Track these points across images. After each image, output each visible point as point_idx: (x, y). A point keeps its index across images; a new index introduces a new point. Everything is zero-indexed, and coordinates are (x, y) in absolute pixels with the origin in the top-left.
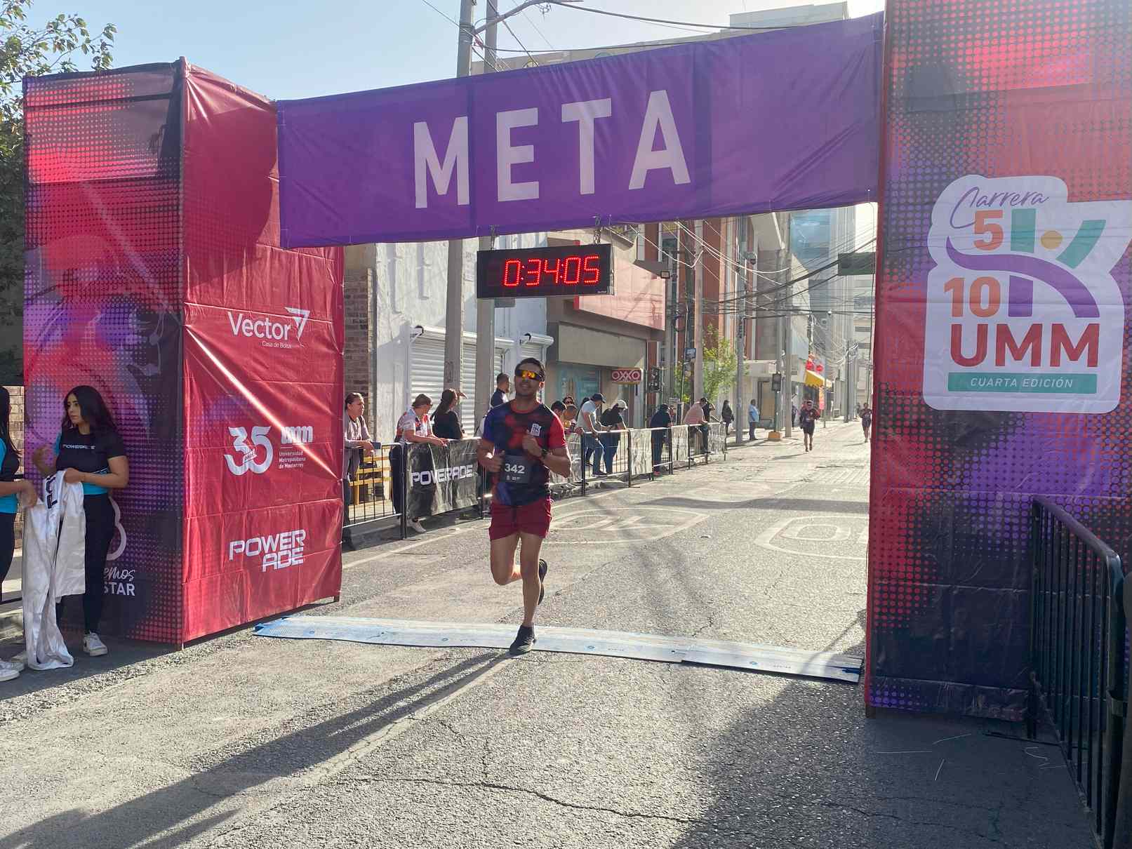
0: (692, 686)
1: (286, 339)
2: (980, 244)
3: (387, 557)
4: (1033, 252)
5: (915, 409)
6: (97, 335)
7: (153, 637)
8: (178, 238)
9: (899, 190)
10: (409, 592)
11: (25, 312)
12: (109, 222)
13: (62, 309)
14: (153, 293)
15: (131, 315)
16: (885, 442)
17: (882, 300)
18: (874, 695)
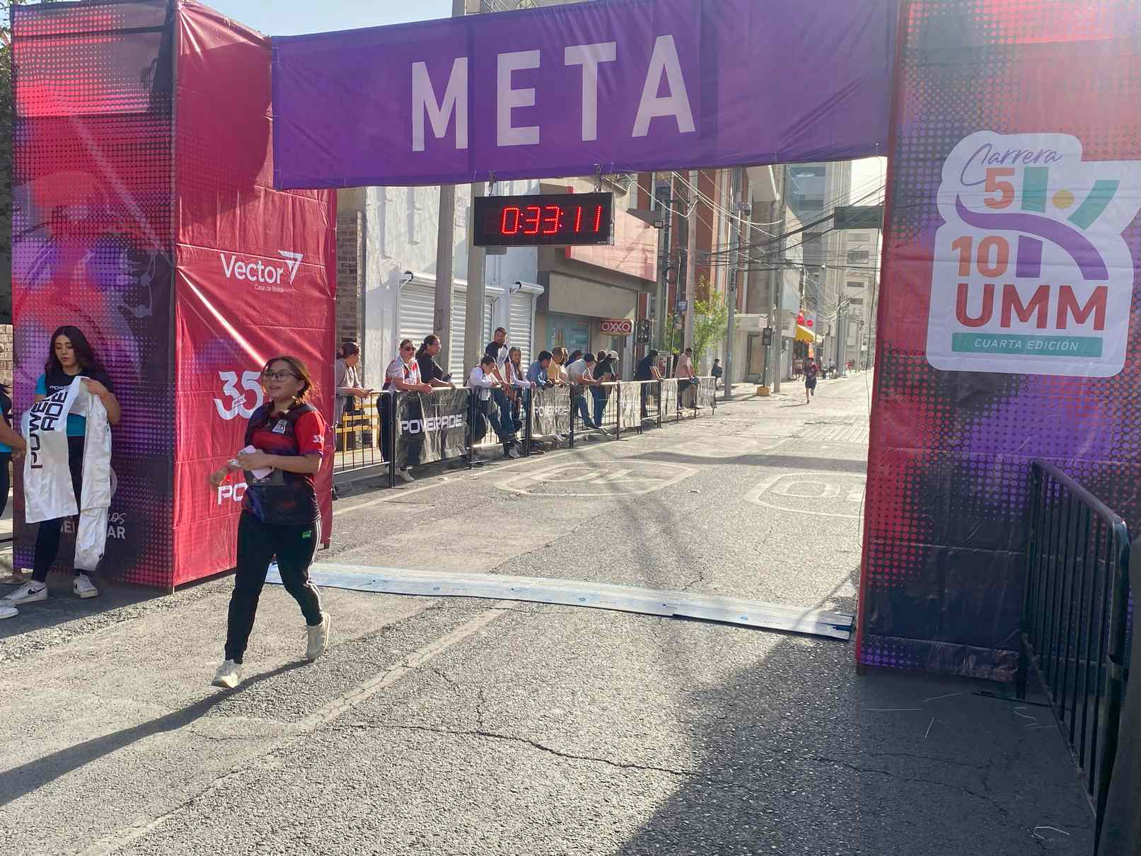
0: (684, 640)
1: (278, 282)
2: (990, 203)
3: (376, 505)
4: (1044, 212)
5: (918, 369)
6: (87, 275)
7: (144, 580)
8: (170, 177)
9: (910, 144)
10: (399, 541)
11: (13, 248)
12: (99, 158)
13: (51, 247)
14: (144, 233)
15: (122, 255)
16: (887, 401)
17: (888, 256)
18: (866, 653)
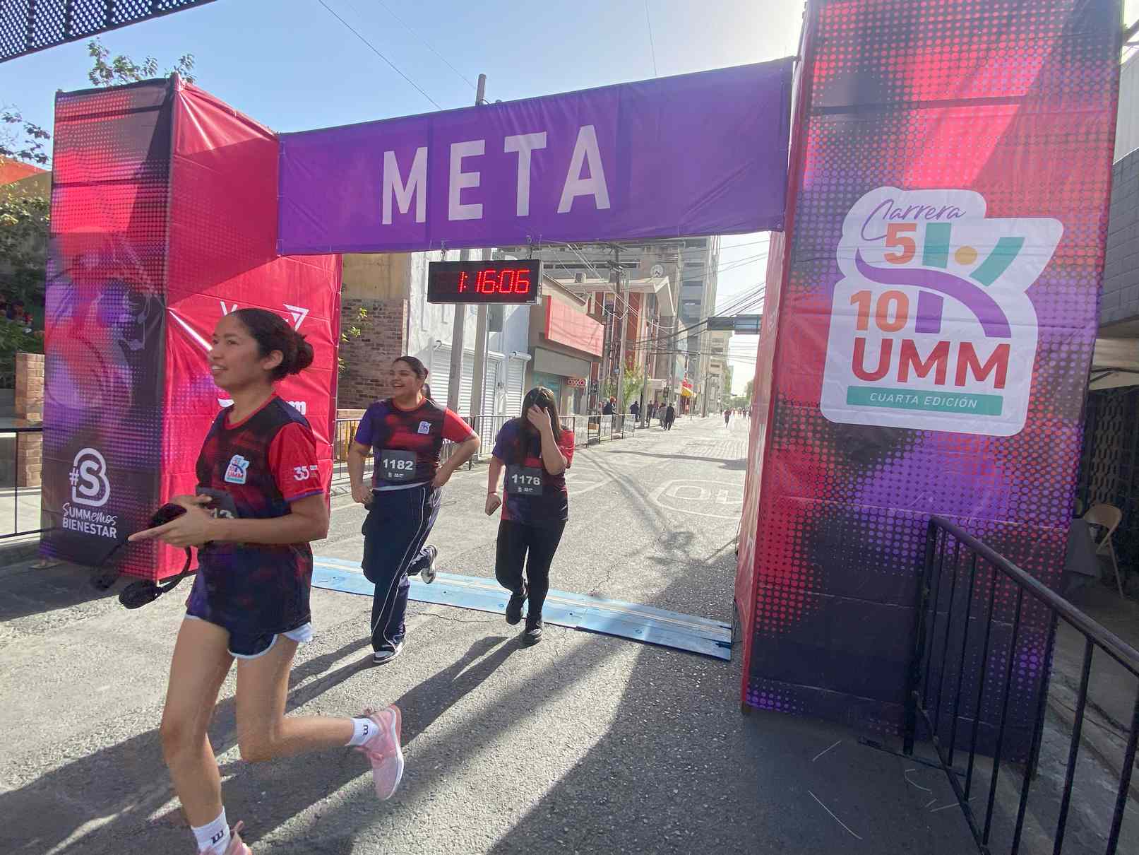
2: (892, 258)
5: (811, 420)
6: (97, 313)
7: (131, 573)
8: (164, 231)
13: (72, 290)
14: (141, 279)
15: (124, 297)
16: (779, 450)
17: (786, 310)
18: (751, 694)
